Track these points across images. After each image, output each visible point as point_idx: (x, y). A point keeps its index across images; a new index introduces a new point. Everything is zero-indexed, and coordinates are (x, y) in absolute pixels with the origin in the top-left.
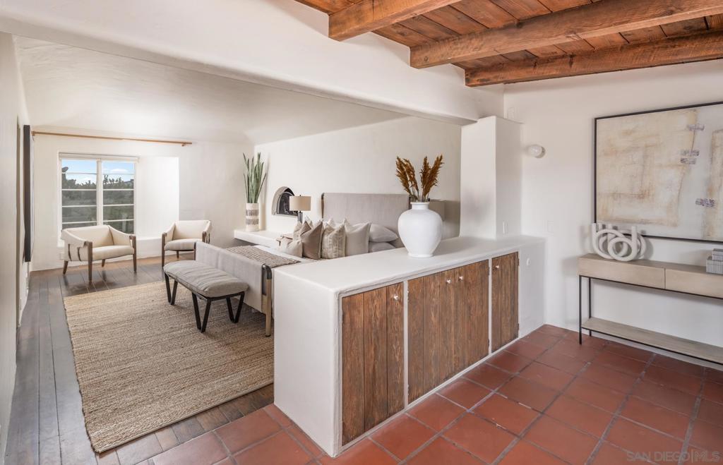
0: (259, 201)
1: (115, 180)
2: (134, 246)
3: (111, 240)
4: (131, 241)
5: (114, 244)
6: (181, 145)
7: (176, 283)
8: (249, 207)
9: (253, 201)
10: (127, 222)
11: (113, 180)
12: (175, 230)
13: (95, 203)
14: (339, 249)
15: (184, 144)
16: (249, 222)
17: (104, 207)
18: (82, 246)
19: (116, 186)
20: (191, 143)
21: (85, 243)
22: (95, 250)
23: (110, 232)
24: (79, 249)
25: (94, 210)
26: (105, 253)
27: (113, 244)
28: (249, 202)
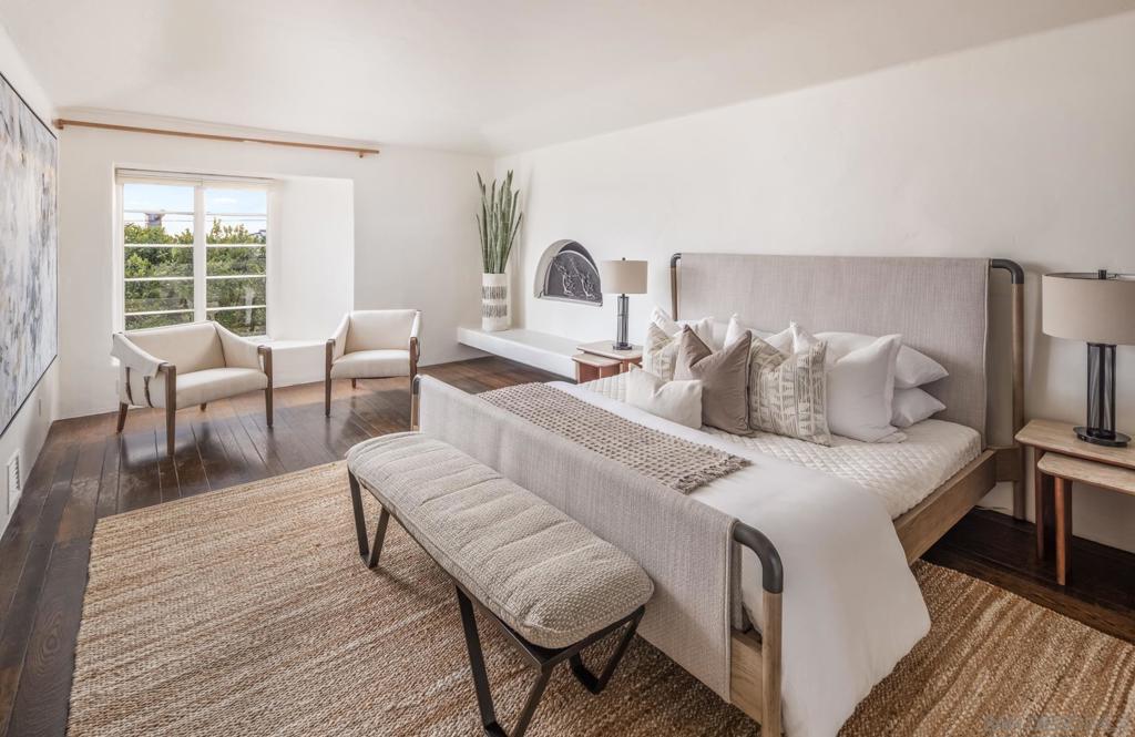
0: (508, 268)
1: (234, 228)
2: (268, 371)
3: (220, 356)
4: (261, 357)
5: (225, 366)
6: (356, 155)
7: (385, 514)
8: (489, 280)
9: (496, 269)
10: (254, 310)
11: (231, 230)
12: (350, 329)
13: (190, 272)
14: (816, 411)
15: (362, 152)
16: (490, 312)
17: (208, 280)
18: (153, 374)
19: (234, 240)
20: (377, 152)
21: (160, 368)
22: (184, 382)
23: (219, 339)
24: (147, 380)
25: (189, 287)
26: (203, 388)
27: (225, 364)
28: (487, 271)
